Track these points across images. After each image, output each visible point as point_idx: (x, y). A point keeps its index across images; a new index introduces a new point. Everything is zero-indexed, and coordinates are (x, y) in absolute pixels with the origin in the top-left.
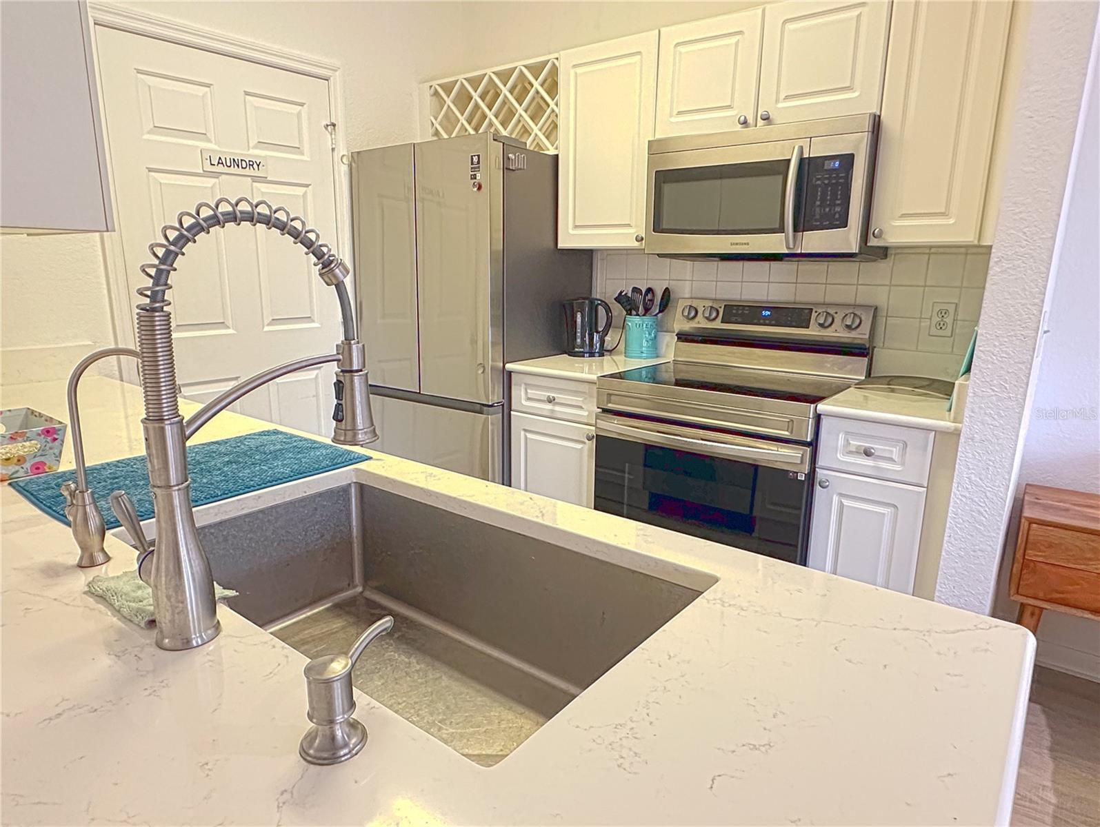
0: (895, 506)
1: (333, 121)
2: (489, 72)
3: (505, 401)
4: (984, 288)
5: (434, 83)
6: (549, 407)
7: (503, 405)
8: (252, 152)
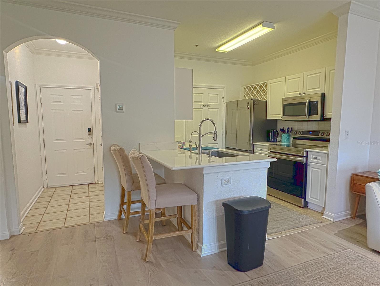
0: (321, 169)
1: (224, 96)
2: (255, 84)
3: (252, 150)
4: (331, 126)
5: (245, 87)
6: (260, 151)
7: (252, 151)
8: (209, 104)
